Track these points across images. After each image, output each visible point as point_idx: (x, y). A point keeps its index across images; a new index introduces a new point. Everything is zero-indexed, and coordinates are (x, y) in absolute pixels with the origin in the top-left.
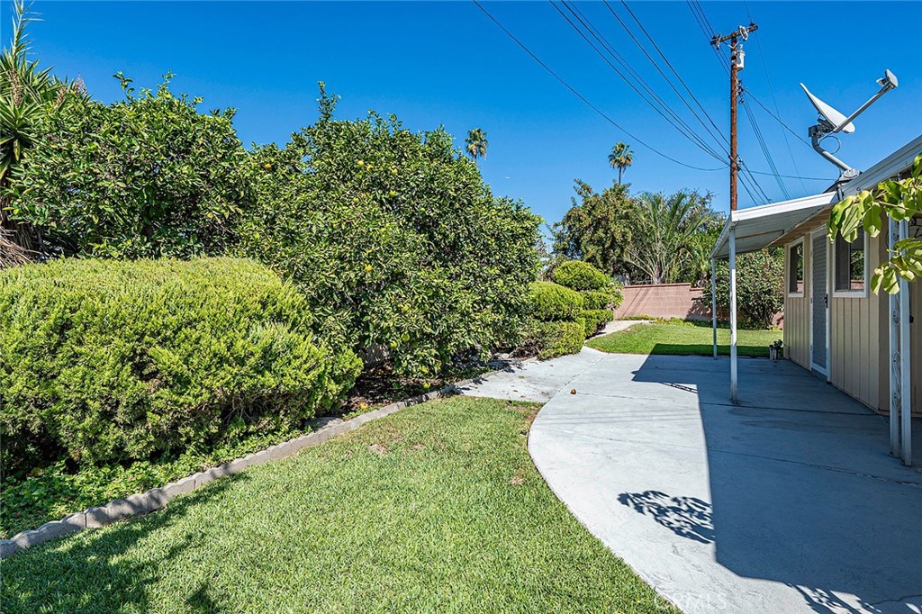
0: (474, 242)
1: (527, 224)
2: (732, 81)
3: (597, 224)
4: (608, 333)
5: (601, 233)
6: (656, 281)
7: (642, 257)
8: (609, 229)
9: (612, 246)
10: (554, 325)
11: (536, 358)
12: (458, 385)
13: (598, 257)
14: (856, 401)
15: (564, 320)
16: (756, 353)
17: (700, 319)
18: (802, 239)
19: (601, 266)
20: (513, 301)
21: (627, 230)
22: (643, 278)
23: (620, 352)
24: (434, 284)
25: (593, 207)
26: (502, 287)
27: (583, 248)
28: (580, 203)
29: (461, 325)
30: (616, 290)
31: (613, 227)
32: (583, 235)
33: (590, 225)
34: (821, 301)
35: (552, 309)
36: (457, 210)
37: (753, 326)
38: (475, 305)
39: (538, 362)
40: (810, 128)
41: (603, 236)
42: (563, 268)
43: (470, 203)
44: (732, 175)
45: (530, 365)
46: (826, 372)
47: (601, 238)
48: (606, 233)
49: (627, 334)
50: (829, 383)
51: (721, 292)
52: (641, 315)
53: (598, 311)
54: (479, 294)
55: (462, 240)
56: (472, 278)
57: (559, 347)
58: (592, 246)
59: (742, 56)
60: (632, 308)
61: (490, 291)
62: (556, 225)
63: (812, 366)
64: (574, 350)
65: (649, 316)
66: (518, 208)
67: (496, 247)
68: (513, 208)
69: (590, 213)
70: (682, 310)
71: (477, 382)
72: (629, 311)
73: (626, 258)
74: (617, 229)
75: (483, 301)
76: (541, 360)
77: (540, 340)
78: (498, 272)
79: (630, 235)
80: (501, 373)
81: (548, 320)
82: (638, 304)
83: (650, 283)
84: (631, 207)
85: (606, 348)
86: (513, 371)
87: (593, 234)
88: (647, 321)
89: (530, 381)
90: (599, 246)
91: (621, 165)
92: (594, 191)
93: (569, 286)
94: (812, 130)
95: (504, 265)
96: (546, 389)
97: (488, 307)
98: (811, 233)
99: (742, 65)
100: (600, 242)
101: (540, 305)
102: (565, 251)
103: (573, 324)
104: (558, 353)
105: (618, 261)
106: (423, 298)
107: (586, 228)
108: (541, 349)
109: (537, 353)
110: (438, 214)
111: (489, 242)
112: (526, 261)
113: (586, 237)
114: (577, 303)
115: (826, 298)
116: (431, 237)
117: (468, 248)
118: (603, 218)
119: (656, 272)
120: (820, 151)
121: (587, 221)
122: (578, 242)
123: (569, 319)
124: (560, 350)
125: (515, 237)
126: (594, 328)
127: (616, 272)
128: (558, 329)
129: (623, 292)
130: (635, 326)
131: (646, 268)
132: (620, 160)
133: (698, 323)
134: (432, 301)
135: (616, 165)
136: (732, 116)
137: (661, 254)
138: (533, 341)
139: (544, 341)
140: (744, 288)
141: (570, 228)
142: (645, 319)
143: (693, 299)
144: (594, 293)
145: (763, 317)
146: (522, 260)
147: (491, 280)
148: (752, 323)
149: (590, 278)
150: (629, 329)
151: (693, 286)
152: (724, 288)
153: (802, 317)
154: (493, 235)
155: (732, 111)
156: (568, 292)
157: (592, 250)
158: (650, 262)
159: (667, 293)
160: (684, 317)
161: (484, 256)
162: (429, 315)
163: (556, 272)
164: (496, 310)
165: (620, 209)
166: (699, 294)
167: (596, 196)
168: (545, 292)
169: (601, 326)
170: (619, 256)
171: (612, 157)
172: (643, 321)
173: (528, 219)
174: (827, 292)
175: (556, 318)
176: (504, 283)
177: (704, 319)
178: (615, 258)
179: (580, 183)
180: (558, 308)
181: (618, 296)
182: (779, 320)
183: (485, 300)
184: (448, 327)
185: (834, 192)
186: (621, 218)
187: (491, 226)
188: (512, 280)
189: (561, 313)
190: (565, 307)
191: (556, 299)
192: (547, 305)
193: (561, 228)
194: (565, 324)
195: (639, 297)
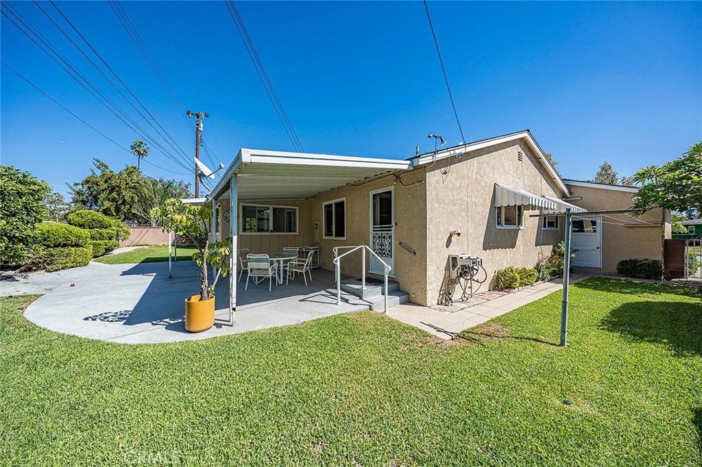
1: (34, 187)
2: (197, 135)
3: (112, 189)
4: (115, 254)
5: (114, 194)
6: (154, 225)
7: (145, 211)
8: (121, 193)
9: (123, 203)
10: (62, 249)
11: (44, 271)
13: (112, 209)
15: (73, 246)
17: (179, 245)
19: (115, 214)
21: (135, 195)
22: (146, 223)
23: (120, 263)
25: (109, 179)
27: (100, 202)
30: (125, 229)
31: (124, 193)
32: (100, 194)
33: (106, 189)
35: (61, 240)
39: (46, 273)
41: (117, 197)
42: (78, 214)
47: (115, 198)
48: (119, 195)
49: (130, 253)
52: (146, 243)
53: (106, 241)
58: (108, 202)
59: (202, 125)
60: (138, 239)
62: (77, 184)
65: (149, 244)
66: (25, 176)
69: (106, 182)
72: (136, 241)
73: (134, 211)
74: (127, 195)
76: (49, 271)
77: (49, 259)
79: (136, 199)
80: (4, 283)
81: (56, 246)
82: (142, 237)
83: (150, 226)
84: (138, 183)
85: (111, 262)
86: (17, 281)
87: (108, 195)
88: (148, 247)
89: (34, 285)
90: (113, 202)
91: (140, 154)
92: (111, 168)
93: (82, 225)
96: (49, 287)
99: (201, 129)
100: (114, 200)
101: (48, 237)
102: (84, 202)
103: (81, 249)
104: (66, 267)
105: (128, 213)
107: (103, 191)
108: (48, 264)
113: (102, 196)
114: (84, 236)
118: (117, 186)
119: (154, 221)
121: (104, 186)
122: (96, 198)
123: (77, 245)
124: (68, 264)
126: (103, 251)
127: (126, 218)
128: (67, 252)
129: (131, 230)
130: (138, 249)
132: (139, 151)
135: (136, 153)
138: (41, 260)
139: (53, 260)
141: (89, 188)
142: (146, 245)
146: (28, 209)
149: (100, 222)
150: (133, 251)
156: (77, 229)
157: (107, 204)
163: (70, 217)
165: (130, 183)
167: (111, 172)
169: (109, 250)
170: (129, 209)
171: (133, 147)
172: (144, 247)
175: (65, 245)
177: (181, 244)
178: (125, 210)
179: (98, 162)
180: (67, 239)
181: (127, 232)
186: (131, 188)
189: (69, 242)
190: (74, 239)
191: (64, 233)
192: (55, 237)
193: (80, 187)
194: (73, 249)
195: (142, 234)
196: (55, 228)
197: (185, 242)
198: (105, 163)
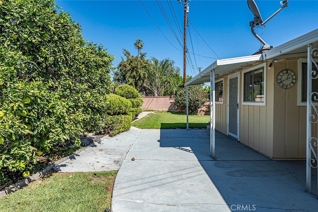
0: (70, 67)
1: (106, 59)
2: (185, 17)
3: (133, 69)
4: (139, 118)
5: (134, 73)
6: (156, 95)
7: (151, 85)
8: (138, 72)
9: (139, 79)
10: (118, 117)
11: (108, 135)
12: (58, 163)
13: (133, 84)
14: (256, 152)
15: (123, 114)
16: (201, 126)
17: (173, 111)
18: (222, 79)
20: (96, 106)
21: (146, 73)
22: (151, 93)
23: (147, 128)
24: (30, 94)
25: (131, 62)
26: (90, 97)
27: (127, 79)
28: (125, 59)
29: (57, 125)
30: (141, 99)
31: (140, 71)
32: (127, 73)
33: (130, 70)
34: (234, 106)
35: (117, 109)
36: (56, 42)
37: (192, 114)
38: (70, 109)
39: (109, 138)
40: (250, 22)
42: (120, 88)
43: (66, 40)
44: (184, 54)
45: (106, 140)
46: (238, 137)
47: (135, 75)
48: (137, 74)
49: (147, 118)
50: (239, 142)
51: (181, 100)
52: (152, 109)
53: (136, 108)
54: (74, 101)
55: (60, 63)
56: (68, 91)
57: (120, 129)
59: (188, 8)
60: (147, 106)
61: (81, 99)
63: (228, 133)
64: (127, 129)
65: (154, 110)
66: (100, 49)
67: (85, 71)
68: (97, 49)
69: (130, 64)
70: (166, 107)
71: (72, 158)
72: (146, 108)
73: (145, 85)
74: (142, 72)
75: (76, 106)
76: (111, 136)
77: (111, 126)
78: (86, 87)
79: (147, 75)
80: (89, 148)
81: (114, 114)
82: (149, 105)
83: (154, 96)
84: (147, 63)
85: (141, 126)
86: (96, 146)
87: (131, 73)
88: (153, 112)
89: (106, 153)
90: (134, 79)
91: (139, 48)
92: (131, 55)
93: (123, 96)
94: (252, 23)
95: (90, 83)
96: (117, 158)
97: (80, 110)
98: (228, 76)
99: (188, 11)
100: (134, 77)
101: (110, 106)
102: (118, 80)
103: (127, 116)
104: (120, 132)
105: (141, 86)
106: (19, 106)
107: (128, 71)
108: (111, 130)
109: (108, 133)
110: (39, 41)
111: (81, 67)
112: (104, 81)
113: (128, 75)
114: (129, 105)
115: (238, 105)
116: (35, 59)
117: (64, 70)
118: (135, 67)
119: (156, 92)
120: (255, 34)
121: (129, 67)
122: (124, 76)
123: (125, 113)
124: (121, 130)
125: (98, 66)
126: (134, 116)
127: (141, 91)
128: (120, 119)
129: (143, 99)
130: (149, 114)
131: (152, 89)
132: (138, 46)
133: (172, 113)
134: (29, 108)
135: (137, 48)
136: (185, 31)
137: (158, 84)
138: (106, 126)
139: (113, 126)
140: (190, 99)
141: (121, 70)
142: (152, 111)
143: (170, 103)
144: (134, 100)
145: (195, 110)
146: (102, 81)
147: (82, 93)
148: (191, 112)
149: (132, 93)
150: (147, 116)
151: (170, 98)
152: (182, 98)
153: (222, 112)
154: (83, 63)
155: (185, 29)
156: (124, 99)
157: (131, 80)
158: (154, 87)
159: (161, 100)
160: (167, 110)
161: (76, 76)
162: (27, 119)
164: (85, 111)
165: (143, 64)
166: (173, 101)
167: (132, 57)
168: (113, 99)
169: (137, 115)
170: (142, 84)
171: (135, 44)
172: (151, 112)
173: (106, 56)
174: (238, 102)
175: (119, 114)
176: (91, 94)
177: (175, 111)
178: (140, 84)
179: (125, 51)
180: (120, 108)
182: (200, 111)
183: (78, 106)
184: (46, 127)
185: (261, 55)
186: (143, 68)
187: (82, 56)
188: (96, 93)
189: (121, 111)
190: (124, 108)
191: (119, 103)
192: (114, 106)
193: (117, 70)
194: (123, 116)
195: (150, 102)
196: (113, 98)
197: (177, 109)
198: (129, 51)
